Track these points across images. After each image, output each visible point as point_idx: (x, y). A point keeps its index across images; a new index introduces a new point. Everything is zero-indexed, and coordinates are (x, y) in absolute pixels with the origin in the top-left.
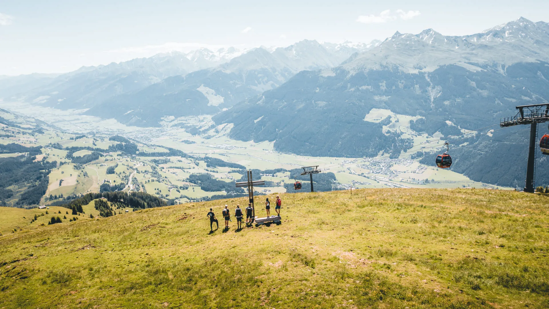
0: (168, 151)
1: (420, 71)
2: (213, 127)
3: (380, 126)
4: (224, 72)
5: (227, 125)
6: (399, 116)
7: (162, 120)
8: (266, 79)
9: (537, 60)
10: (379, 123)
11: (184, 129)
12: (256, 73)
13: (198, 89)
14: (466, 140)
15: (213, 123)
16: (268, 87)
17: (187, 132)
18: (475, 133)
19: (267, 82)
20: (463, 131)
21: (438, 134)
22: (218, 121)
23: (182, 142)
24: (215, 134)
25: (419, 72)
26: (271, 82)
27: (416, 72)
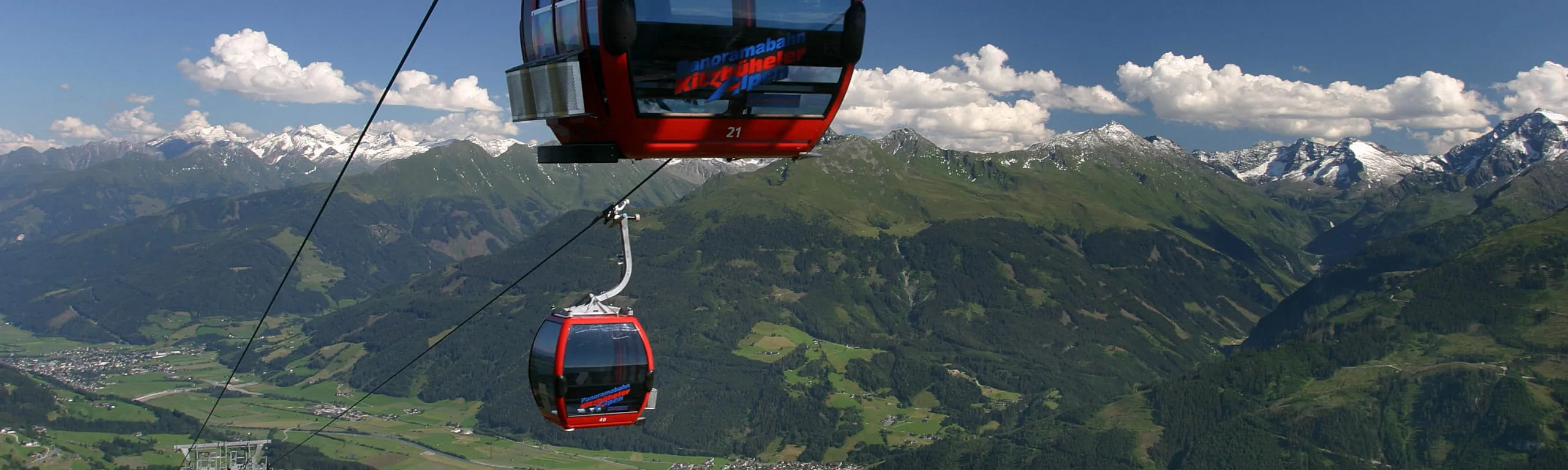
0: (154, 419)
1: (884, 231)
2: (302, 351)
3: (775, 370)
4: (355, 197)
5: (347, 347)
6: (827, 346)
7: (148, 324)
8: (474, 224)
9: (1150, 224)
10: (776, 364)
11: (213, 355)
12: (448, 207)
13: (273, 240)
14: (997, 416)
15: (304, 339)
16: (477, 246)
17: (222, 362)
18: (1014, 397)
19: (475, 232)
20: (986, 391)
21: (926, 397)
22: (320, 334)
23: (204, 391)
24: (306, 371)
25: (881, 234)
26: (486, 235)
27: (873, 232)
